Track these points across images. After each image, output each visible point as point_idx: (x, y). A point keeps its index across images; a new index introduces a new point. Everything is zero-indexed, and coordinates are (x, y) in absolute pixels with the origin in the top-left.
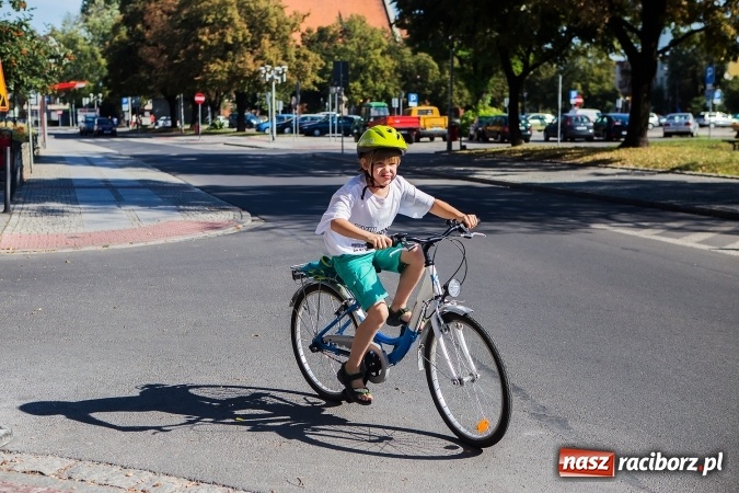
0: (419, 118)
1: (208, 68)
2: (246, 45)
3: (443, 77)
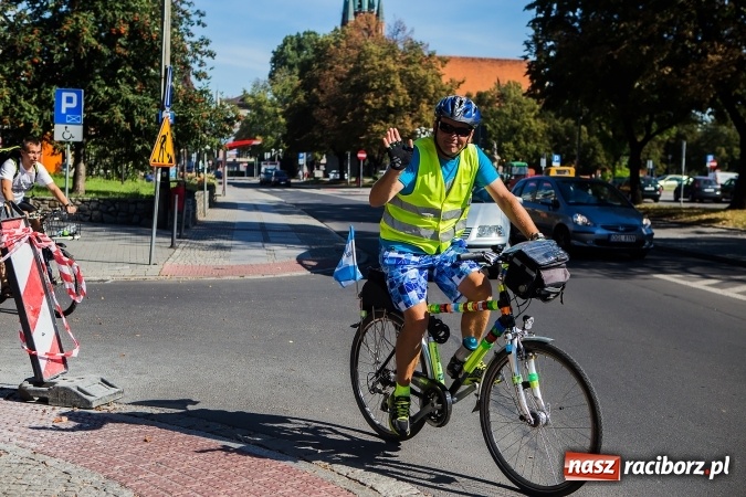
1: (372, 128)
2: (407, 109)
3: (591, 140)
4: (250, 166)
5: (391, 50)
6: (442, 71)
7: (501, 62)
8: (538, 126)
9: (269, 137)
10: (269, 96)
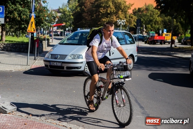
0: (165, 37)
1: (102, 20)
2: (114, 13)
3: (177, 24)
4: (61, 32)
8: (159, 19)
9: (68, 23)
10: (68, 9)
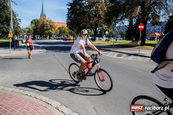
1: (45, 32)
2: (50, 29)
5: (48, 21)
6: (55, 24)
7: (62, 23)
10: (31, 28)
